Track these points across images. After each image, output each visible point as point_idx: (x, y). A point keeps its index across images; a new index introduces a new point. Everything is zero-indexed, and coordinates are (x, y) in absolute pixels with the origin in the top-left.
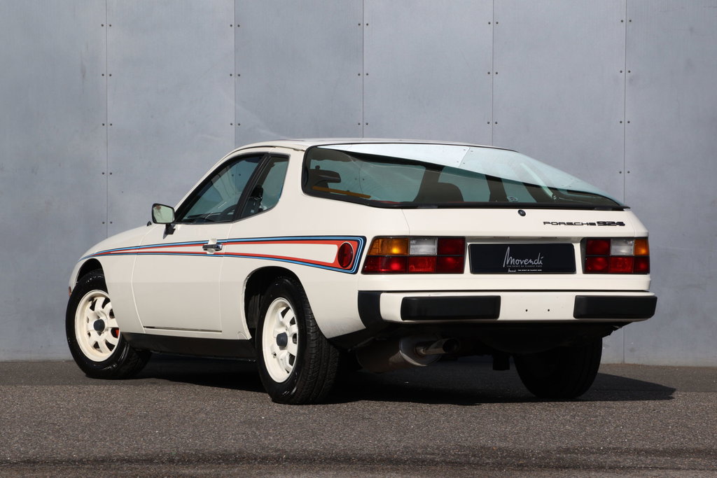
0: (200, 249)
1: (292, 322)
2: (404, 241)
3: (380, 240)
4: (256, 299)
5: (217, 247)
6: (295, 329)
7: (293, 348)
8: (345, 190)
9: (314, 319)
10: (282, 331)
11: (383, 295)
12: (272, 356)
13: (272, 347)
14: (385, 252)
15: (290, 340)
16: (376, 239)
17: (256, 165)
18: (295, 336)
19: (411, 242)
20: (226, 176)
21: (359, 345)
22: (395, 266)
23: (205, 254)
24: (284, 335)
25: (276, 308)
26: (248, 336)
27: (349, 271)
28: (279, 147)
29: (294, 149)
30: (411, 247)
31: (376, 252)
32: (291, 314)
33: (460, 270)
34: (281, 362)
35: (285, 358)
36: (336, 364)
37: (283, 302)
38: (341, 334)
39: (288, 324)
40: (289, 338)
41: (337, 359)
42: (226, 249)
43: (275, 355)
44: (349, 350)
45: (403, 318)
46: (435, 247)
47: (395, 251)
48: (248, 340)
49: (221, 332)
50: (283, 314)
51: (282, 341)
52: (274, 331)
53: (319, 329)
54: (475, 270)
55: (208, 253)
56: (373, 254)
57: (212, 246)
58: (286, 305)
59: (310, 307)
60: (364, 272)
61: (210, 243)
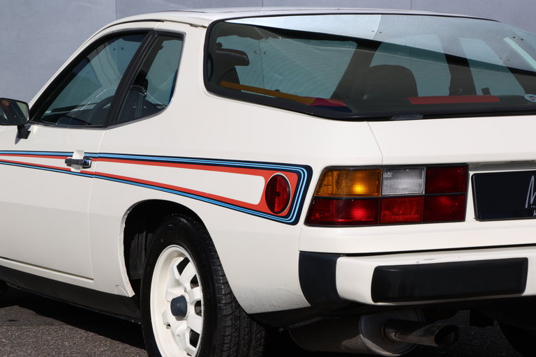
0: (61, 163)
1: (194, 282)
2: (374, 173)
3: (335, 173)
4: (141, 239)
5: (84, 163)
6: (198, 293)
7: (196, 322)
8: (274, 89)
9: (227, 283)
10: (178, 292)
11: (340, 261)
12: (165, 326)
13: (164, 315)
14: (343, 192)
15: (191, 309)
16: (328, 171)
17: (137, 45)
18: (198, 304)
19: (385, 175)
20: (105, 54)
21: (296, 325)
22: (359, 213)
23: (68, 171)
24: (182, 299)
25: (170, 258)
26: (130, 293)
27: (283, 220)
28: (169, 21)
29: (191, 25)
30: (385, 183)
31: (327, 191)
32: (191, 270)
33: (459, 216)
34: (178, 338)
35: (184, 335)
36: (261, 349)
37: (178, 252)
38: (270, 310)
39: (188, 285)
40: (188, 305)
41: (263, 340)
42: (96, 166)
43: (169, 325)
44: (281, 330)
45: (374, 298)
46: (422, 181)
47: (359, 189)
48: (129, 297)
49: (93, 279)
50: (181, 268)
51: (179, 308)
52: (167, 291)
53: (235, 298)
54: (482, 215)
55: (73, 169)
56: (322, 194)
57: (77, 162)
58: (181, 255)
59: (220, 265)
60: (310, 222)
61: (76, 156)
